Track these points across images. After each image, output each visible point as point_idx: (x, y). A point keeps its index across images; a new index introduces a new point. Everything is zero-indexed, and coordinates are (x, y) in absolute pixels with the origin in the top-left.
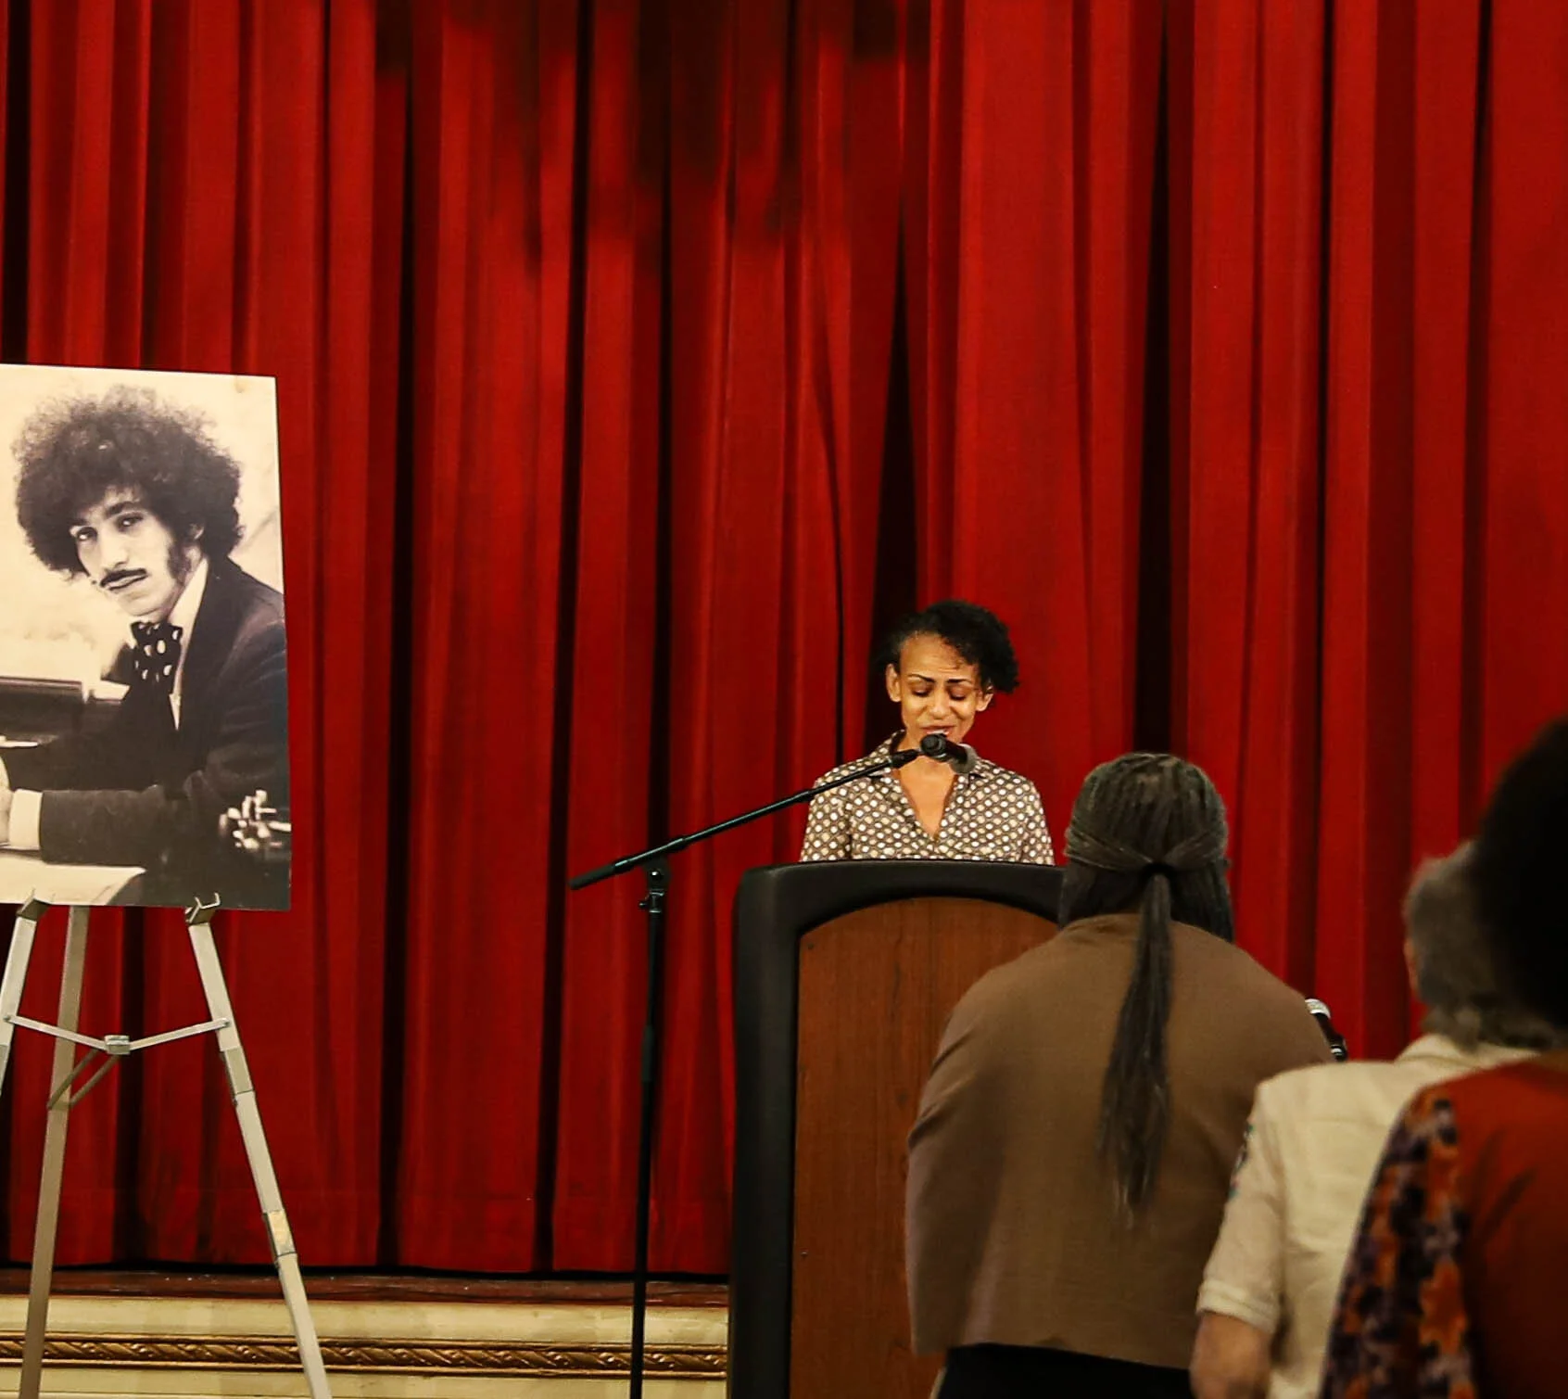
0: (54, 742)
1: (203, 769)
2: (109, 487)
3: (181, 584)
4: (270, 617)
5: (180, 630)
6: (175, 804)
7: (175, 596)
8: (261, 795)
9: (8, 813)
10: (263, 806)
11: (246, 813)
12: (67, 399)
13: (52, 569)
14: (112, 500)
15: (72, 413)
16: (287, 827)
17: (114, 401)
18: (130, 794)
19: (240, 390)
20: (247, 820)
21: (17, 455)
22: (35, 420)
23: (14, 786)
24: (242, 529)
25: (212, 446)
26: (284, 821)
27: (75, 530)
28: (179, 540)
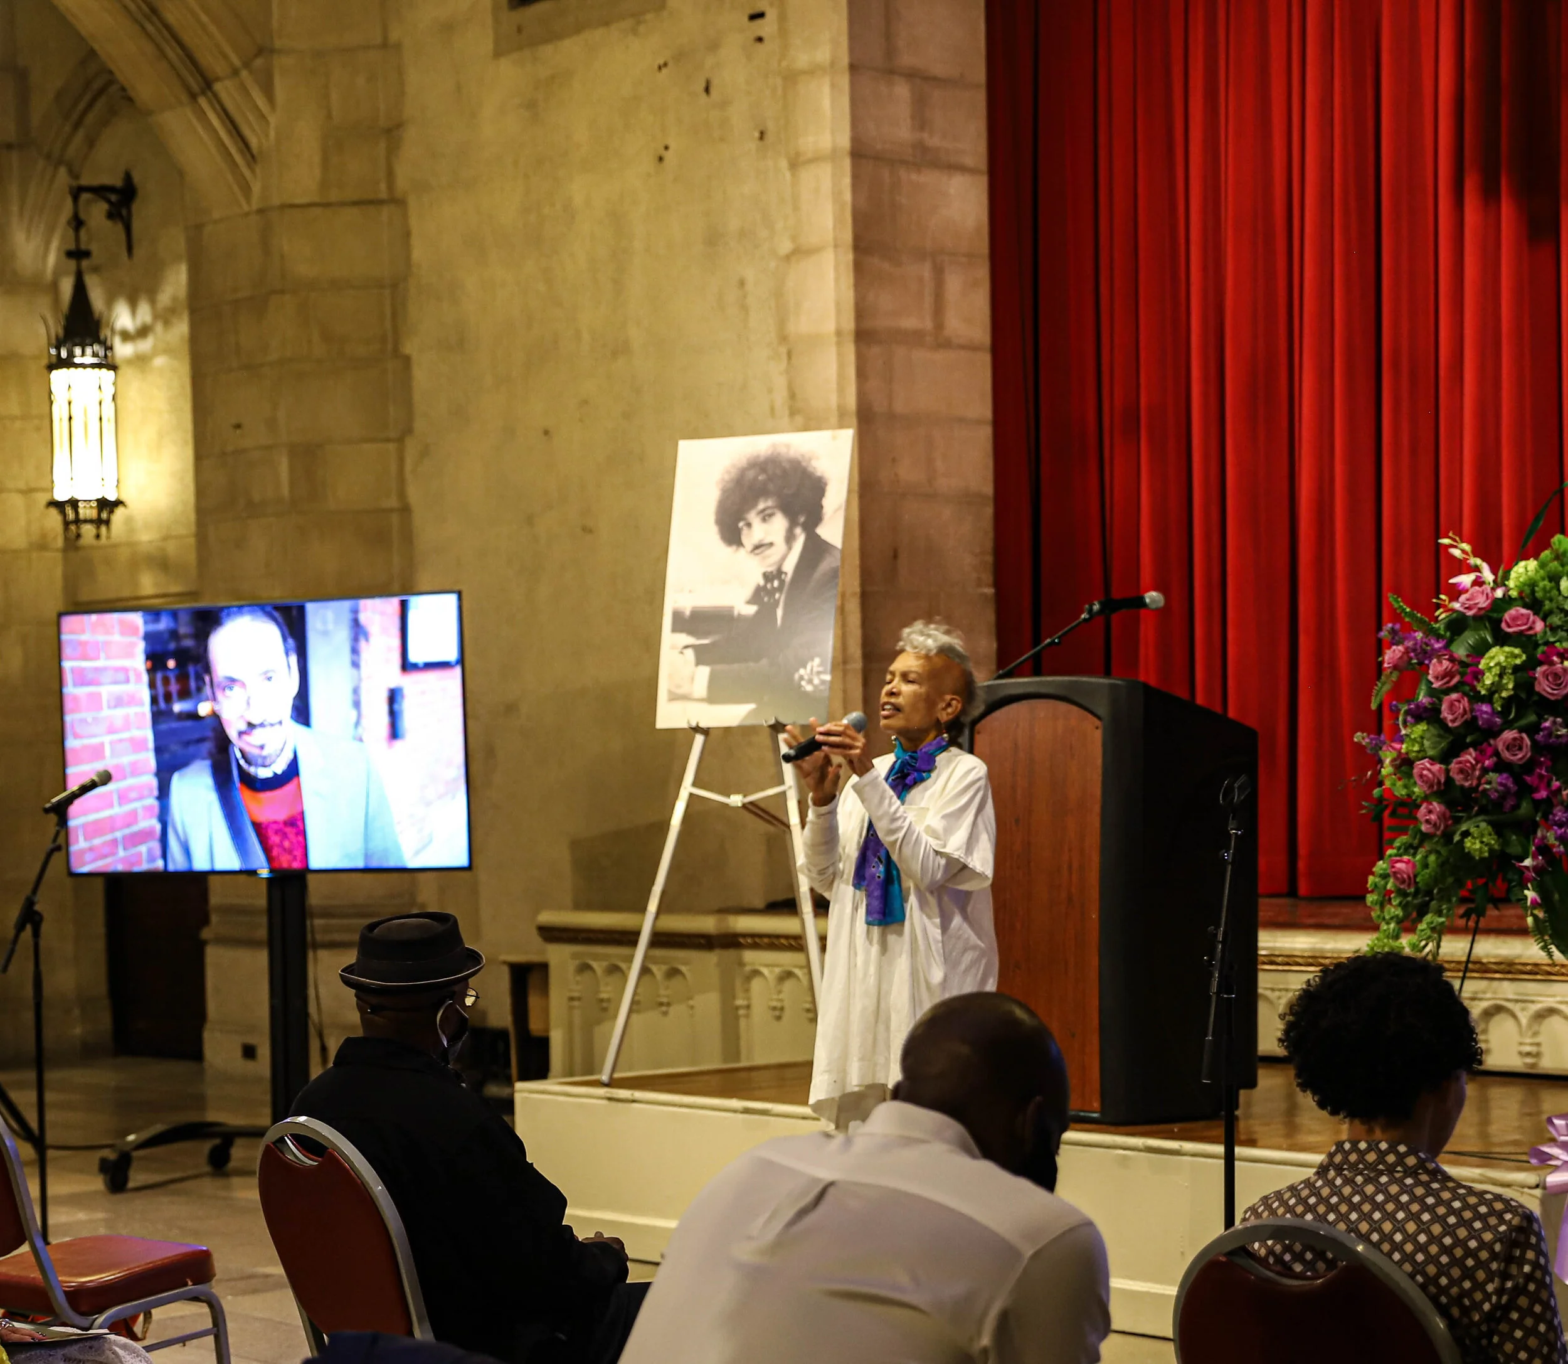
0: (718, 639)
1: (789, 649)
2: (761, 499)
3: (790, 548)
4: (834, 561)
5: (786, 574)
6: (775, 668)
7: (786, 555)
8: (816, 660)
9: (693, 679)
10: (819, 666)
12: (745, 453)
13: (728, 546)
14: (761, 505)
15: (748, 461)
16: (828, 677)
17: (769, 452)
18: (754, 664)
19: (831, 437)
21: (718, 487)
22: (730, 466)
23: (697, 664)
24: (824, 515)
25: (815, 471)
26: (828, 674)
27: (741, 524)
28: (793, 524)
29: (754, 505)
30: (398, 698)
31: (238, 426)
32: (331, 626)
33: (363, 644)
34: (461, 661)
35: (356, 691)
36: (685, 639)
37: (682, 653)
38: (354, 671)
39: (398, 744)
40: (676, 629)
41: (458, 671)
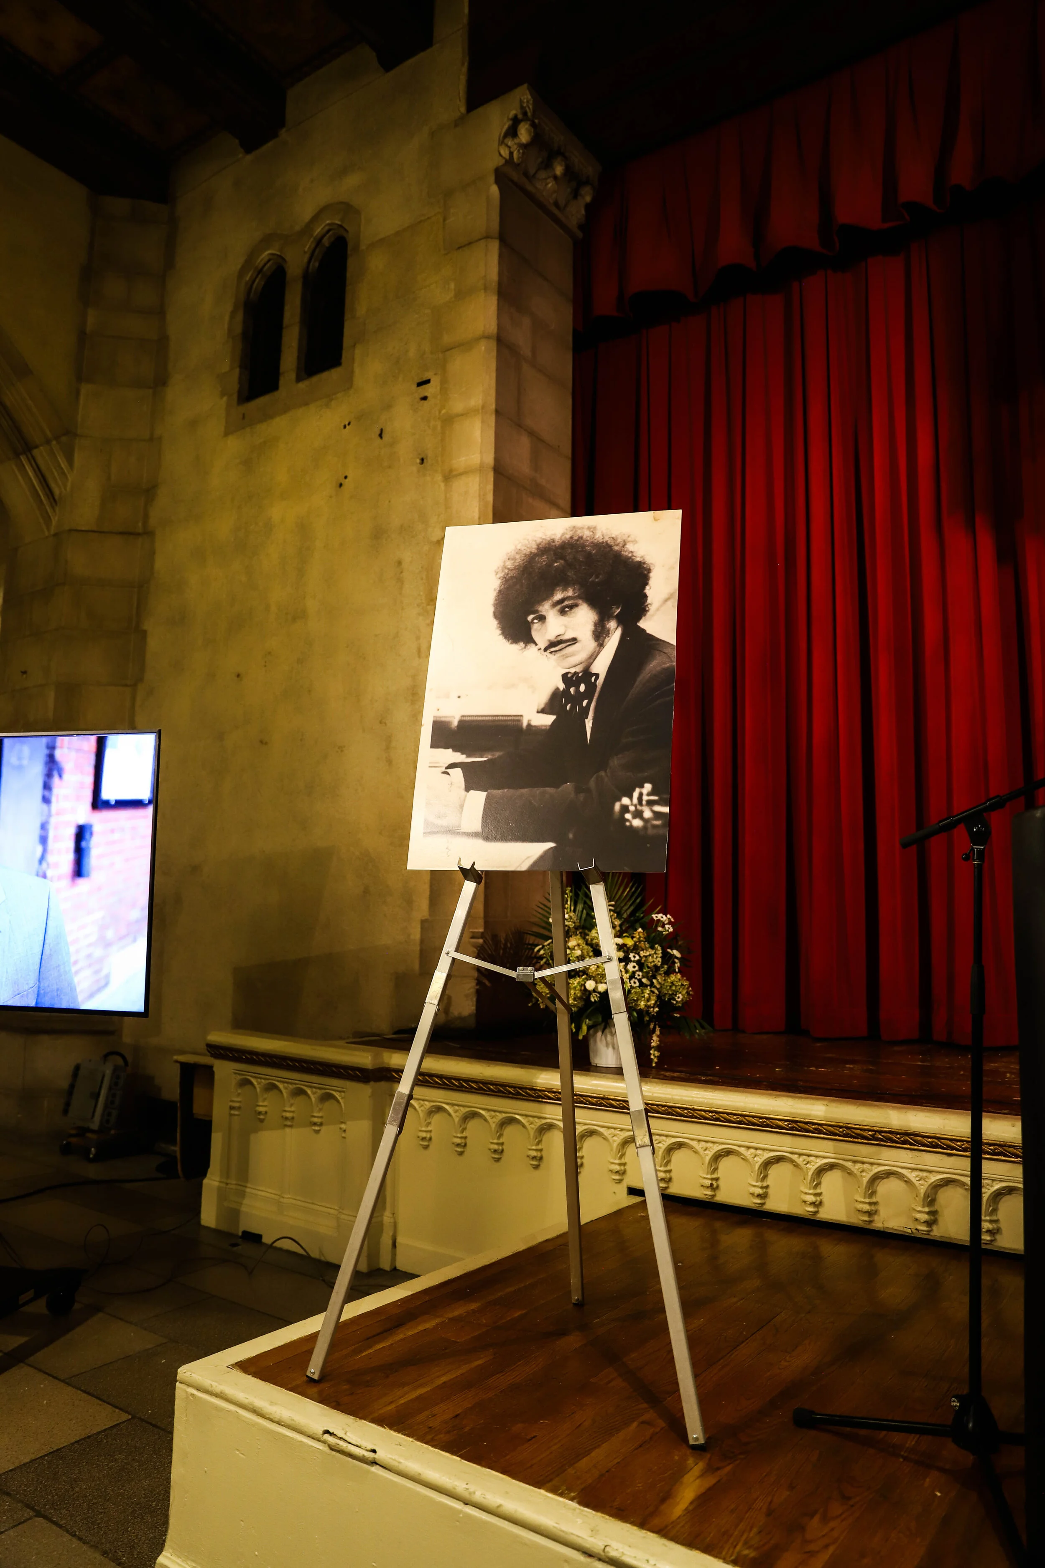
0: (500, 757)
1: (606, 771)
2: (558, 588)
3: (601, 645)
4: (666, 661)
5: (597, 676)
6: (582, 797)
7: (595, 654)
8: (648, 787)
9: (461, 808)
10: (648, 794)
11: (635, 800)
12: (536, 539)
13: (512, 643)
14: (558, 596)
15: (538, 547)
16: (666, 810)
17: (568, 536)
18: (550, 790)
19: (656, 520)
20: (636, 806)
21: (498, 576)
22: (513, 553)
23: (468, 789)
24: (649, 606)
25: (633, 556)
26: (665, 805)
27: (530, 618)
28: (603, 617)
29: (551, 594)
30: (87, 836)
31: (24, 673)
32: (25, 762)
33: (56, 780)
34: (155, 801)
35: (44, 827)
36: (450, 756)
37: (444, 773)
38: (45, 806)
39: (81, 881)
40: (436, 743)
41: (150, 810)
